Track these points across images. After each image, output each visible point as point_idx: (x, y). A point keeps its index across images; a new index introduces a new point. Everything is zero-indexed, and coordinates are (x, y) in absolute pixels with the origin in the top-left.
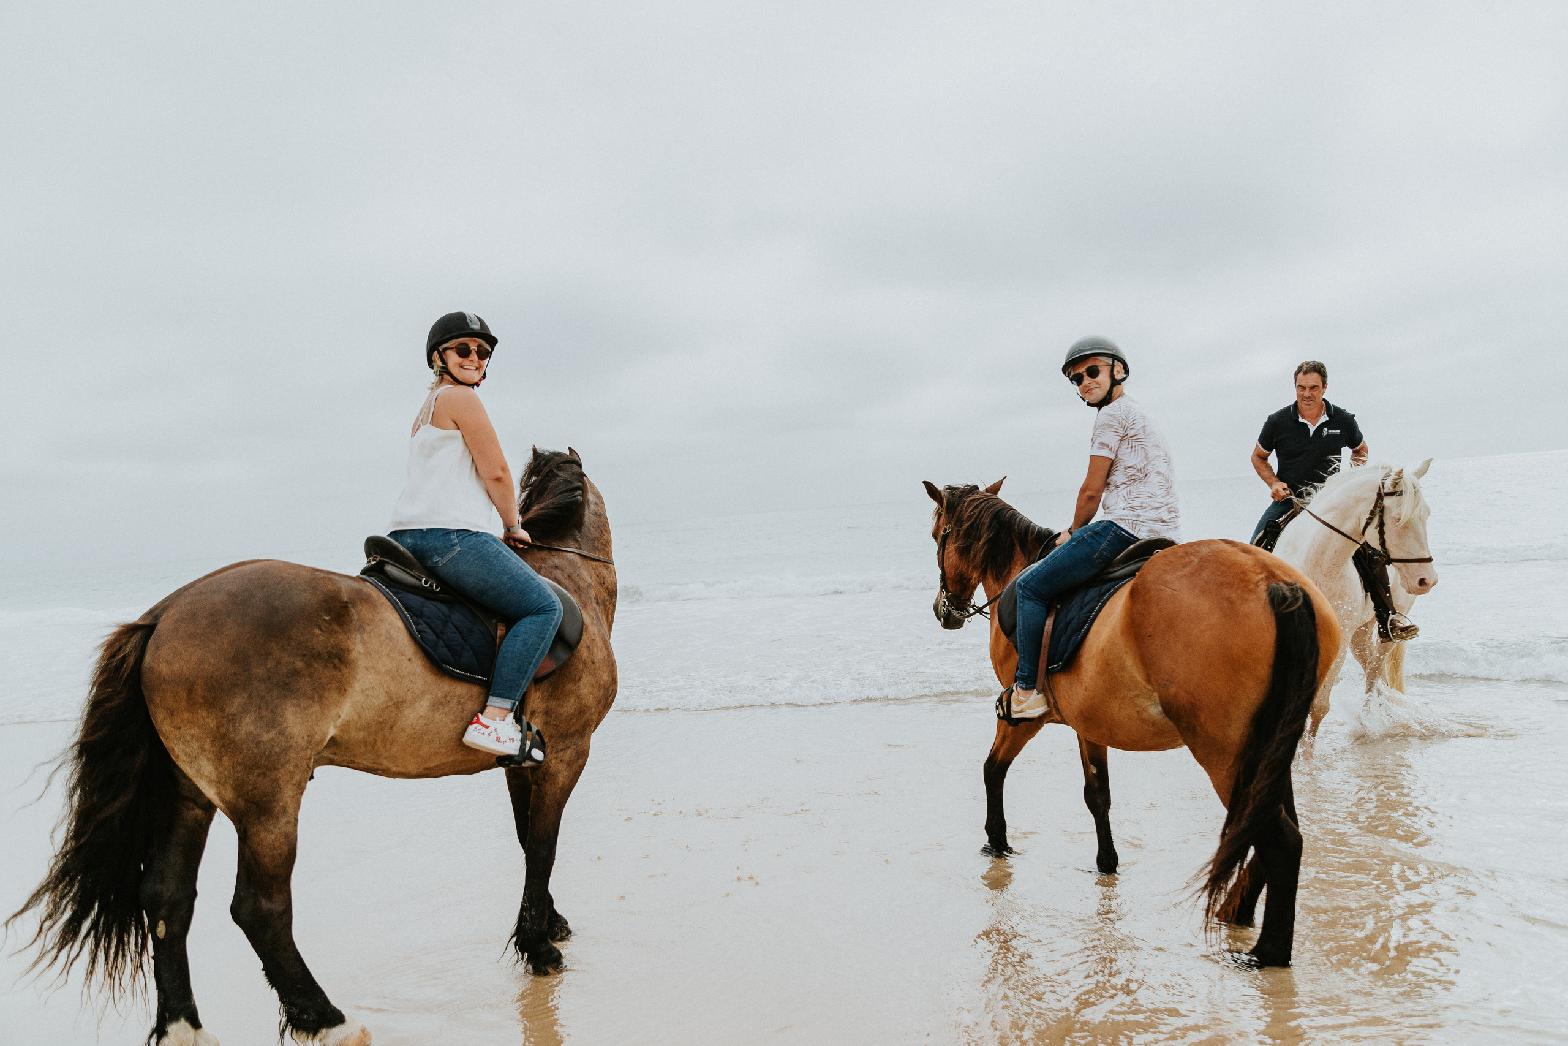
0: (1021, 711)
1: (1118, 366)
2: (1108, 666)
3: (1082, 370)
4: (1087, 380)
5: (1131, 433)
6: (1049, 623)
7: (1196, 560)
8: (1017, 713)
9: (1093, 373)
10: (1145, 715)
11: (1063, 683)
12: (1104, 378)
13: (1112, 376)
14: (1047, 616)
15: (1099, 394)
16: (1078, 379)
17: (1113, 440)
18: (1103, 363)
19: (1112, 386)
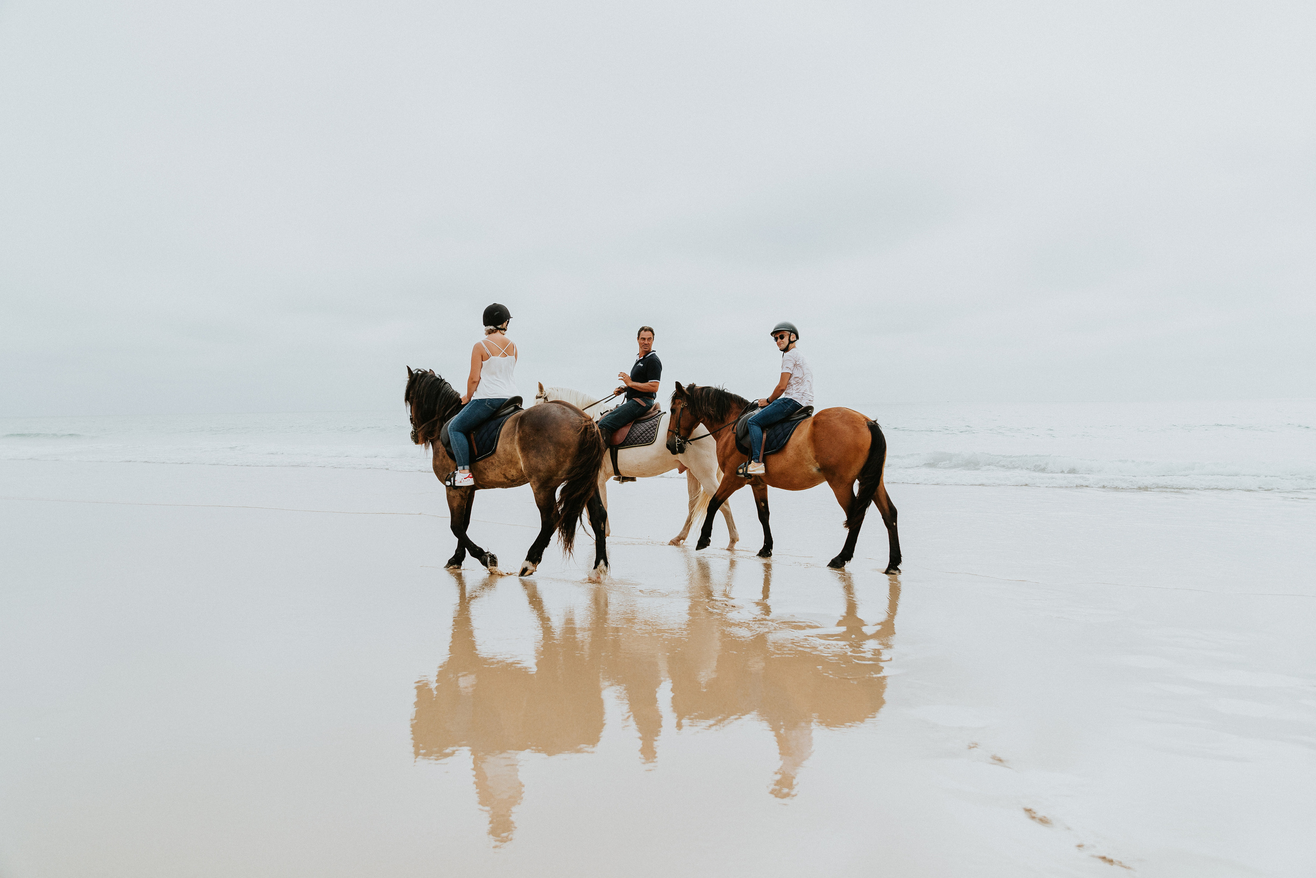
0: (754, 471)
1: (793, 335)
2: (799, 452)
3: (778, 336)
4: (779, 340)
5: (798, 363)
6: (765, 436)
7: (840, 413)
8: (750, 471)
9: (782, 337)
10: (810, 472)
11: (773, 459)
12: (786, 340)
13: (789, 339)
14: (763, 432)
15: (784, 346)
16: (776, 339)
17: (791, 365)
18: (786, 334)
19: (789, 344)
